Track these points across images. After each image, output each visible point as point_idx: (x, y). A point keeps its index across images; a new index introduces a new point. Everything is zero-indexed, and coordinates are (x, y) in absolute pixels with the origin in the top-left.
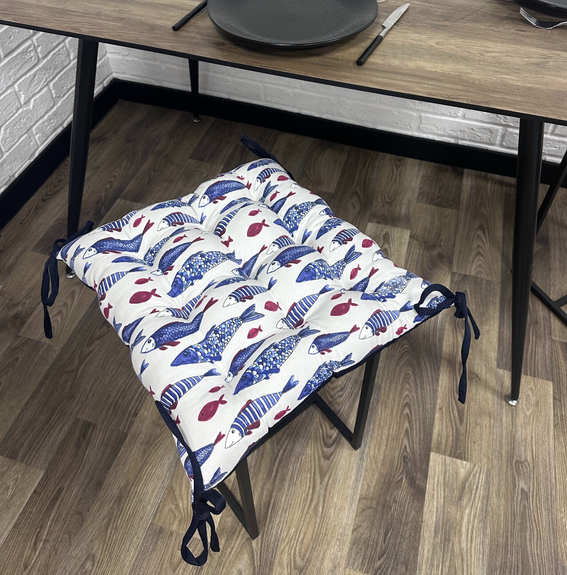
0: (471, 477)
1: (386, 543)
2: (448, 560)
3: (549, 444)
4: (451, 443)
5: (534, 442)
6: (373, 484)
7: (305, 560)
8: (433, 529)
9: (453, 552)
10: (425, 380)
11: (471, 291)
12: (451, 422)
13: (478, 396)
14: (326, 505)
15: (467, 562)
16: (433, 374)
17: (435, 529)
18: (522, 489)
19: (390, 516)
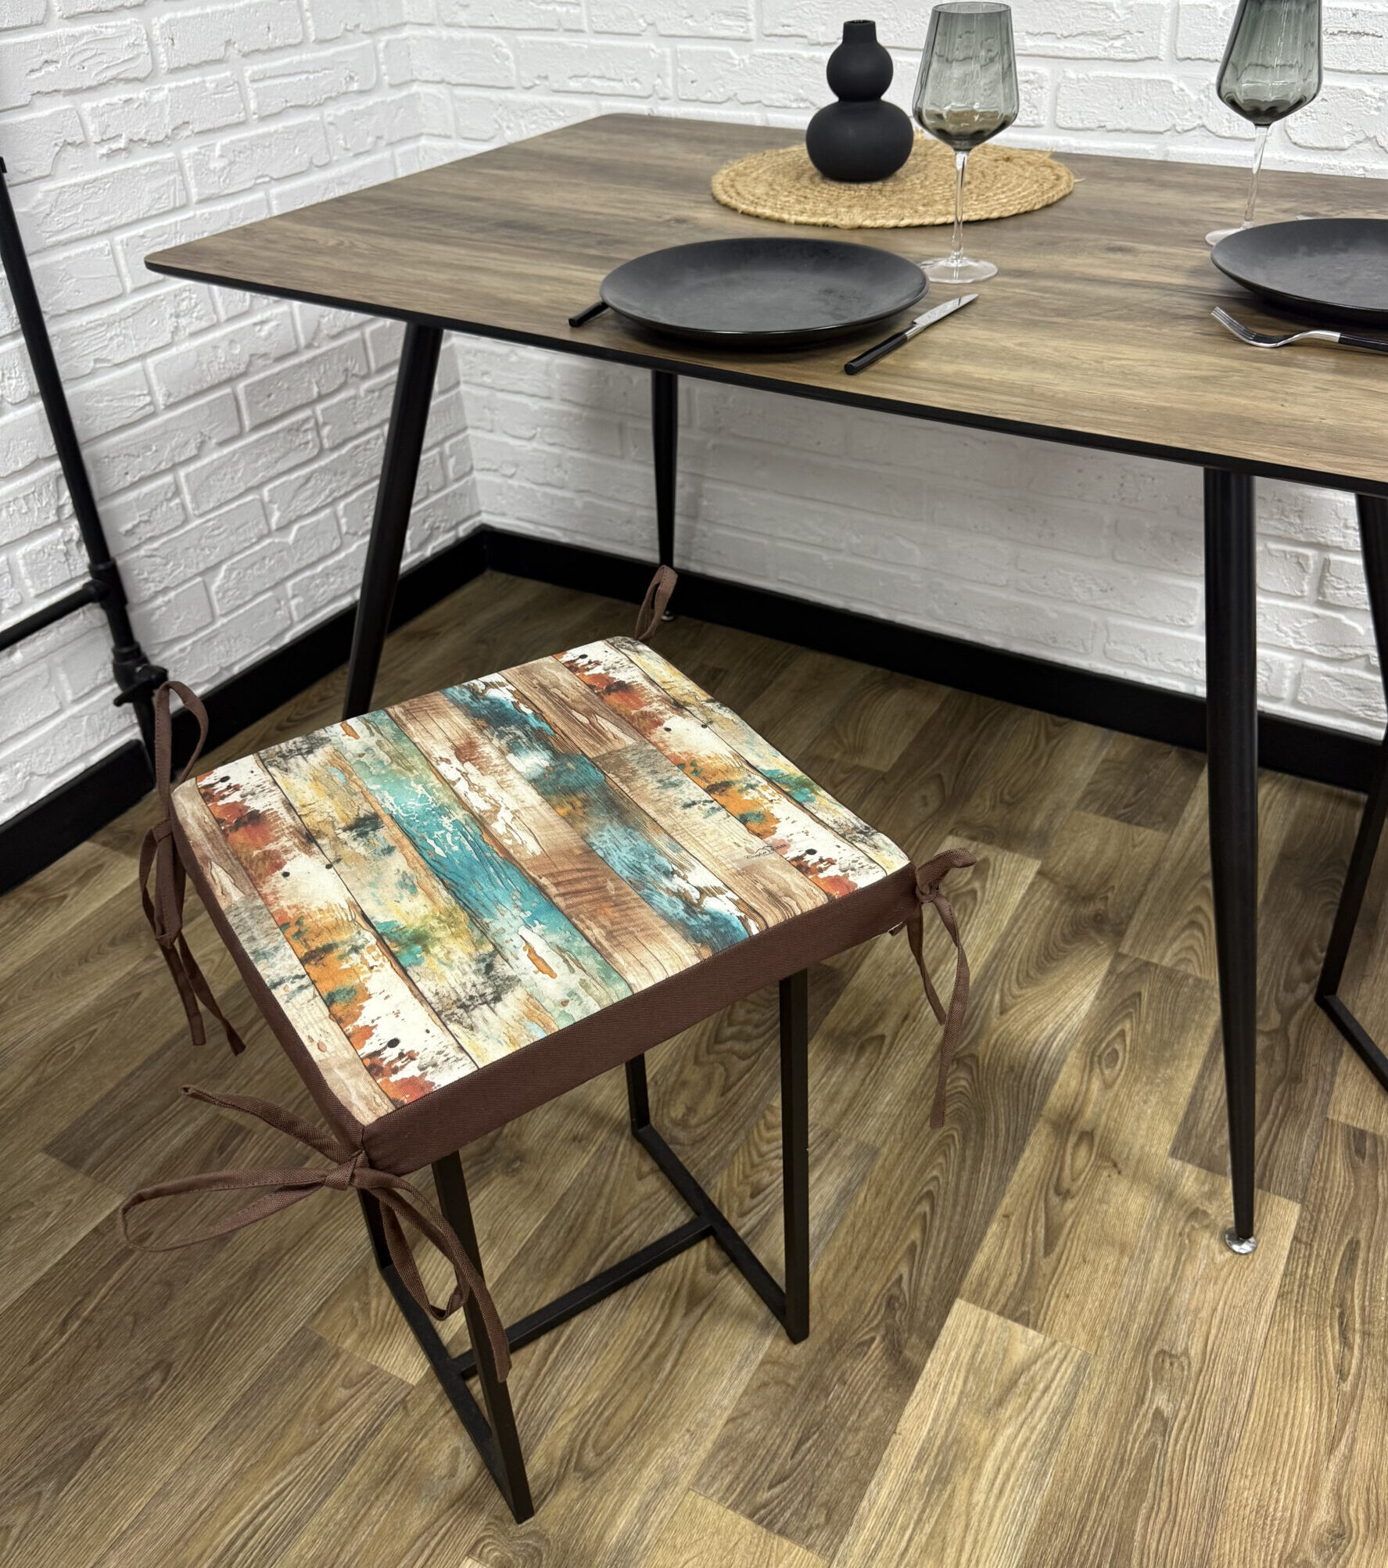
0: (1039, 1364)
1: (797, 1459)
2: (933, 1521)
3: (1254, 1330)
4: (1012, 1289)
5: (1216, 1322)
7: (604, 1457)
8: (915, 1452)
9: (950, 1507)
10: (987, 1154)
11: (1151, 996)
12: (1025, 1247)
14: (682, 1360)
15: (977, 1533)
16: (1010, 1147)
18: (1157, 1409)
19: (822, 1407)
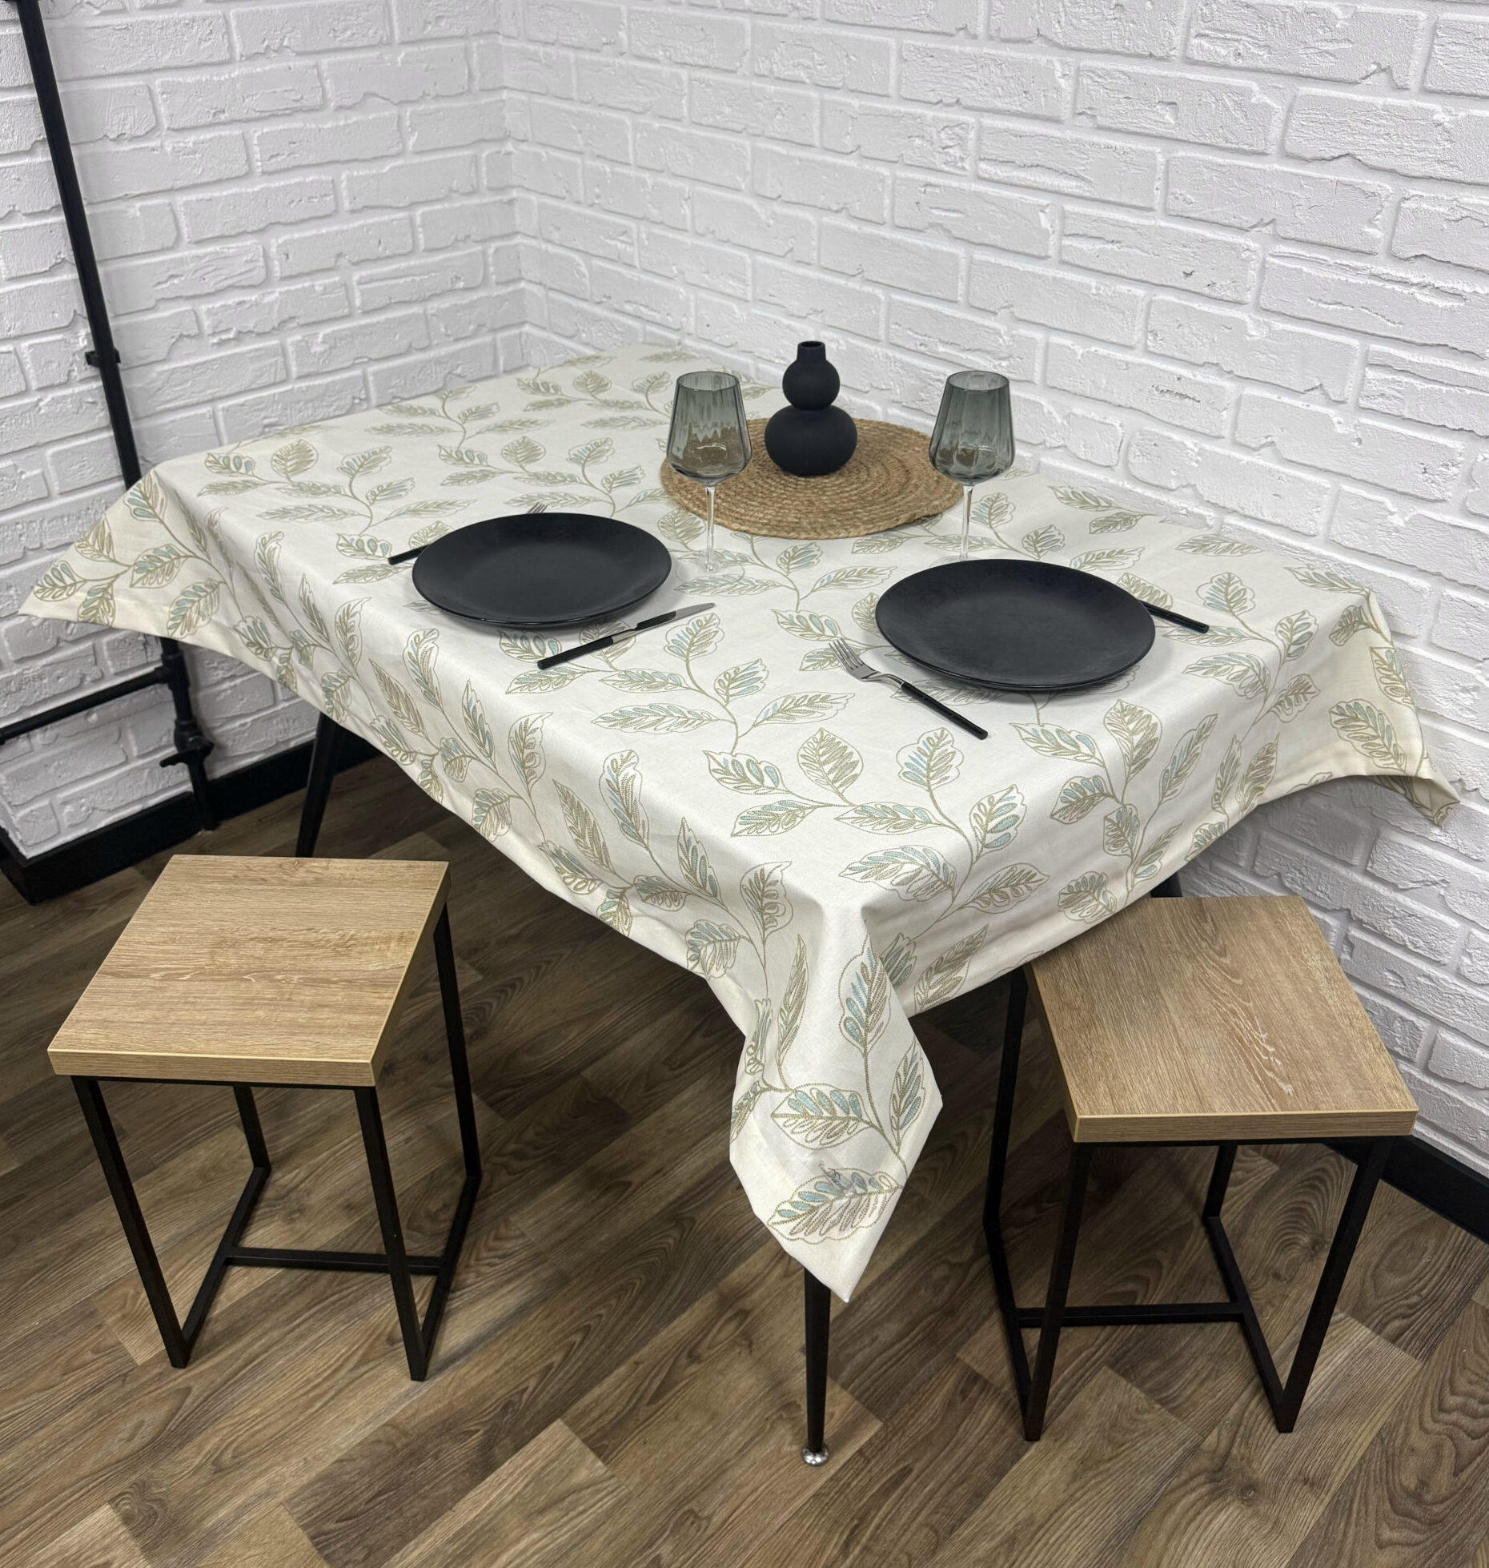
0: (589, 1490)
1: (368, 1507)
4: (606, 1422)
5: (751, 1499)
6: (427, 1414)
7: (236, 1461)
8: (456, 1529)
10: (654, 1306)
12: (635, 1392)
13: (720, 1378)
14: (330, 1404)
16: (675, 1306)
17: (459, 1531)
18: (659, 1555)
19: (410, 1472)
